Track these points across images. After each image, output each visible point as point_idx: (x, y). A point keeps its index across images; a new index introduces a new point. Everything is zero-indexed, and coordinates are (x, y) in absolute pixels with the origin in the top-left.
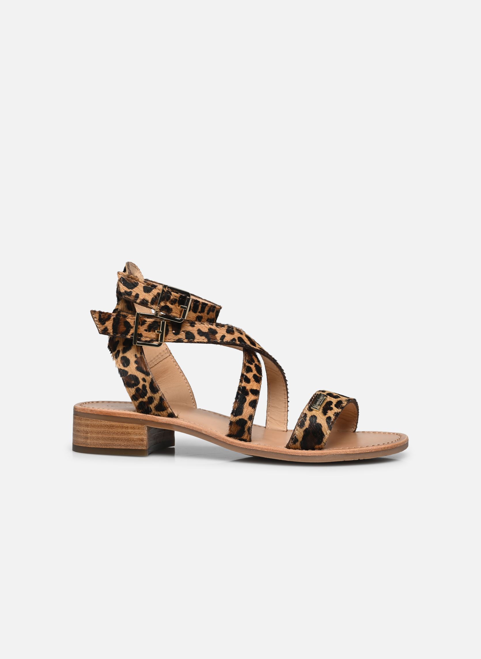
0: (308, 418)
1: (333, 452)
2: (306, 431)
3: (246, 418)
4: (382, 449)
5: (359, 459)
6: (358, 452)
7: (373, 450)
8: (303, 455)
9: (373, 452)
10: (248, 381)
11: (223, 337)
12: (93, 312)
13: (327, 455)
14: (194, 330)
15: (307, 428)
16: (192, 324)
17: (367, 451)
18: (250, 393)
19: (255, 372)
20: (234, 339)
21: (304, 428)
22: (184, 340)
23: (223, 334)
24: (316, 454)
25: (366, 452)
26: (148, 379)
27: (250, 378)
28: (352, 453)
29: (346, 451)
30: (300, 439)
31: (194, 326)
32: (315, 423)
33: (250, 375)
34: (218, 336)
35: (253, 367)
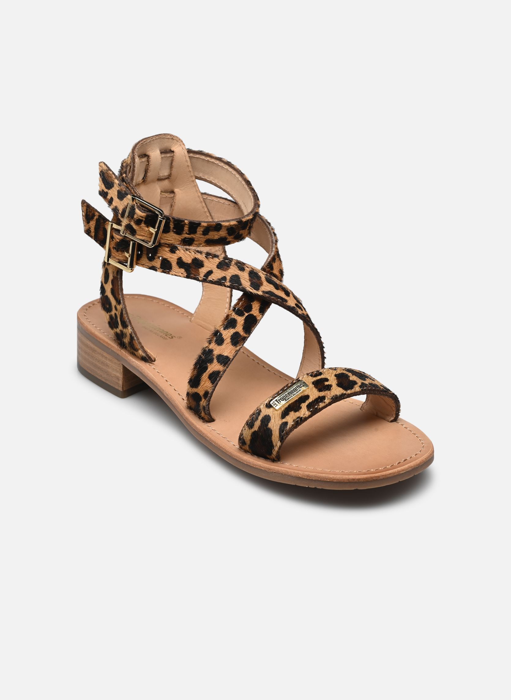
0: (260, 418)
1: (282, 470)
2: (254, 434)
3: (202, 393)
4: (348, 480)
5: (316, 488)
6: (314, 478)
7: (334, 480)
8: (248, 464)
9: (335, 482)
10: (220, 341)
11: (210, 273)
12: (84, 202)
13: (275, 472)
14: (173, 258)
15: (255, 431)
16: (173, 249)
17: (327, 479)
18: (215, 361)
19: (239, 328)
20: (224, 278)
21: (253, 430)
22: (158, 269)
23: (210, 269)
24: (262, 467)
25: (325, 480)
26: (119, 307)
27: (225, 338)
28: (306, 477)
29: (298, 473)
30: (248, 442)
31: (175, 253)
32: (266, 428)
33: (227, 334)
34: (203, 271)
35: (241, 320)
